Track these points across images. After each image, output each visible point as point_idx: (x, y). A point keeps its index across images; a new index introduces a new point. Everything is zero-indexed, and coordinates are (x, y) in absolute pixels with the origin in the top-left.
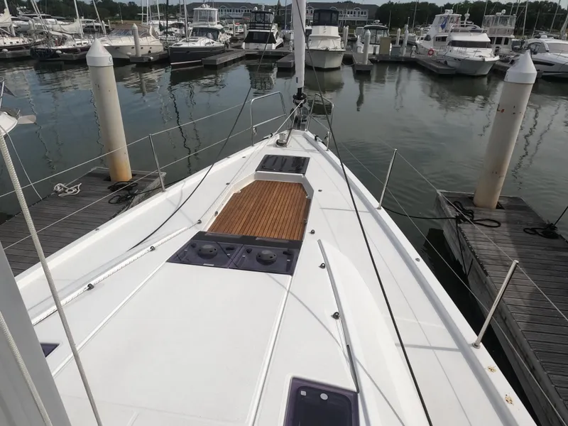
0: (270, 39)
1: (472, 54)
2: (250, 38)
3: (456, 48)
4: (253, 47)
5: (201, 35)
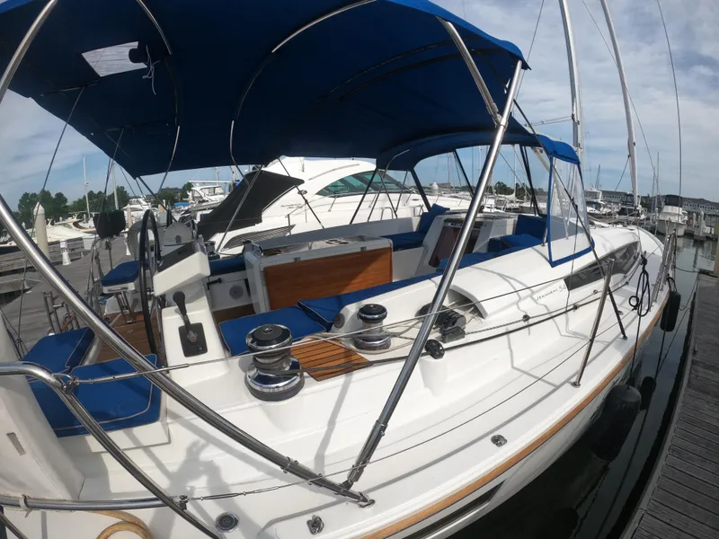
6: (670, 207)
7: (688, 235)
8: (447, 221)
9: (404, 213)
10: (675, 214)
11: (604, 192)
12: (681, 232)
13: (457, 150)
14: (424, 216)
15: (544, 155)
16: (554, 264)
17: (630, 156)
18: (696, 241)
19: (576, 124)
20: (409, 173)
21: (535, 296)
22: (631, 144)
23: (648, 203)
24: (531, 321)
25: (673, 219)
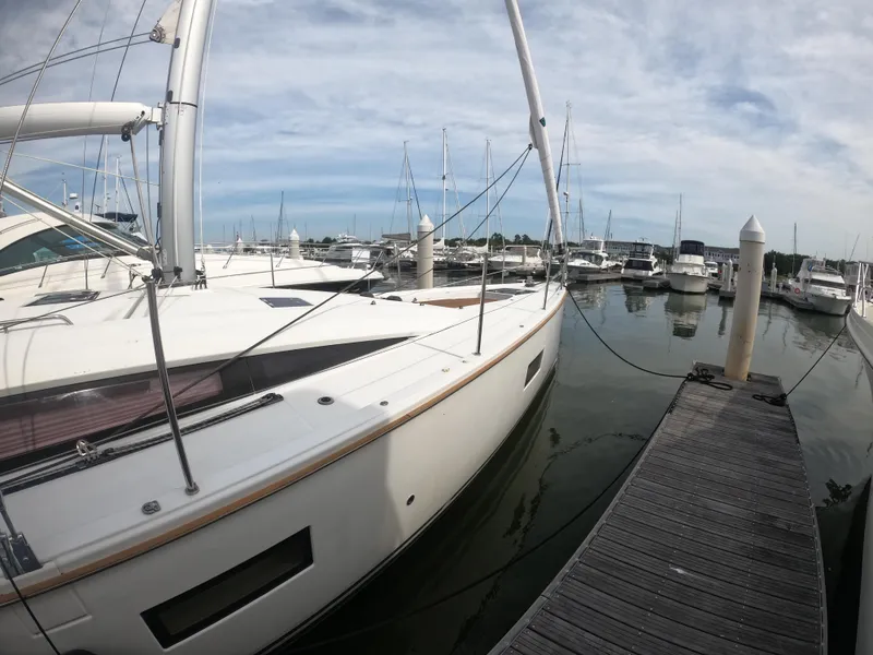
0: (647, 266)
1: (827, 291)
2: (629, 265)
3: (813, 286)
4: (631, 273)
5: (578, 257)
6: (687, 256)
10: (694, 264)
12: (702, 287)
18: (722, 299)
25: (691, 272)
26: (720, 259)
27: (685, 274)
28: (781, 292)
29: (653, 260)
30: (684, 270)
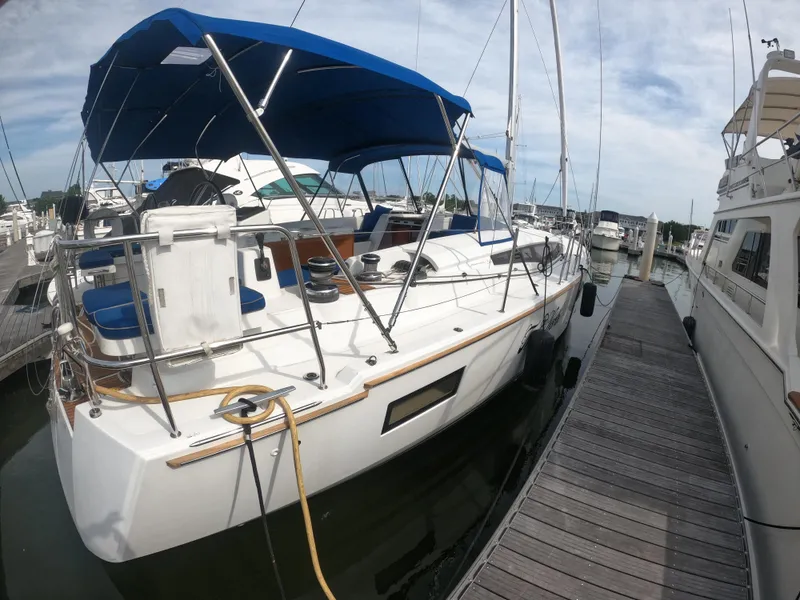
6: (605, 223)
7: (623, 249)
8: (391, 219)
9: (348, 212)
10: (611, 229)
11: (538, 206)
12: (615, 246)
13: (402, 158)
14: (367, 217)
15: (477, 166)
16: (482, 244)
17: (562, 170)
18: (629, 255)
19: (509, 140)
20: (356, 176)
21: (470, 263)
22: (563, 160)
23: (584, 219)
24: (468, 278)
25: (607, 234)
26: (627, 225)
27: (603, 236)
28: (675, 254)
29: (575, 223)
30: (603, 232)
